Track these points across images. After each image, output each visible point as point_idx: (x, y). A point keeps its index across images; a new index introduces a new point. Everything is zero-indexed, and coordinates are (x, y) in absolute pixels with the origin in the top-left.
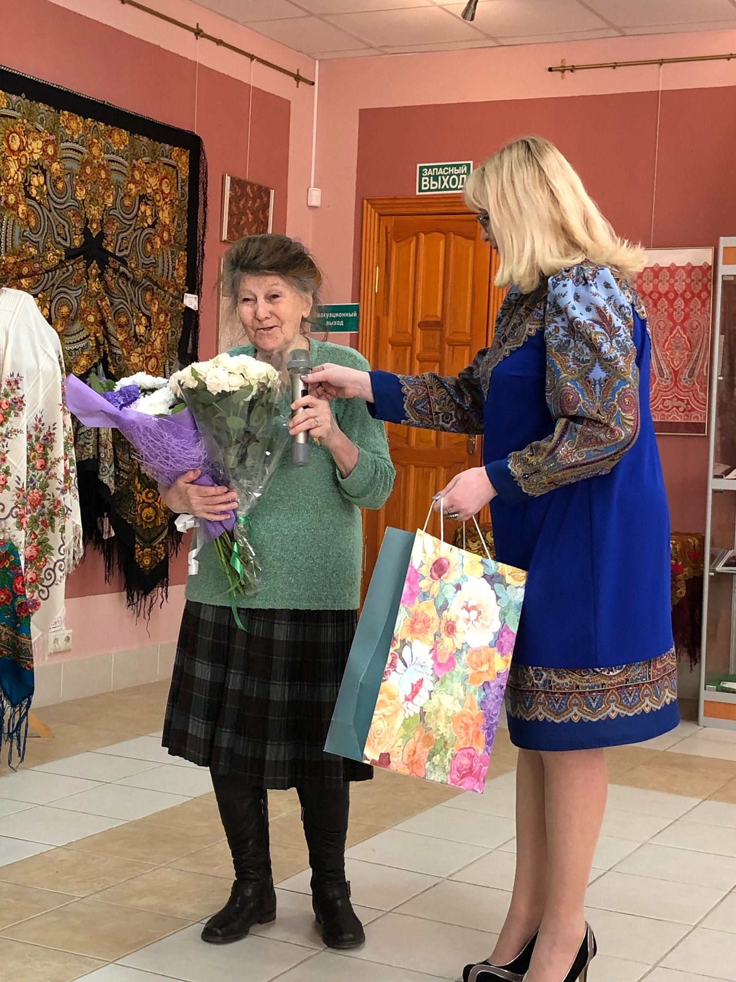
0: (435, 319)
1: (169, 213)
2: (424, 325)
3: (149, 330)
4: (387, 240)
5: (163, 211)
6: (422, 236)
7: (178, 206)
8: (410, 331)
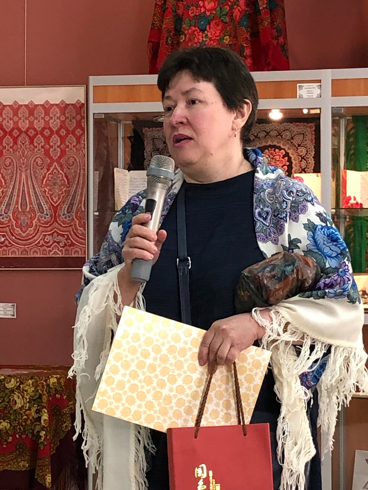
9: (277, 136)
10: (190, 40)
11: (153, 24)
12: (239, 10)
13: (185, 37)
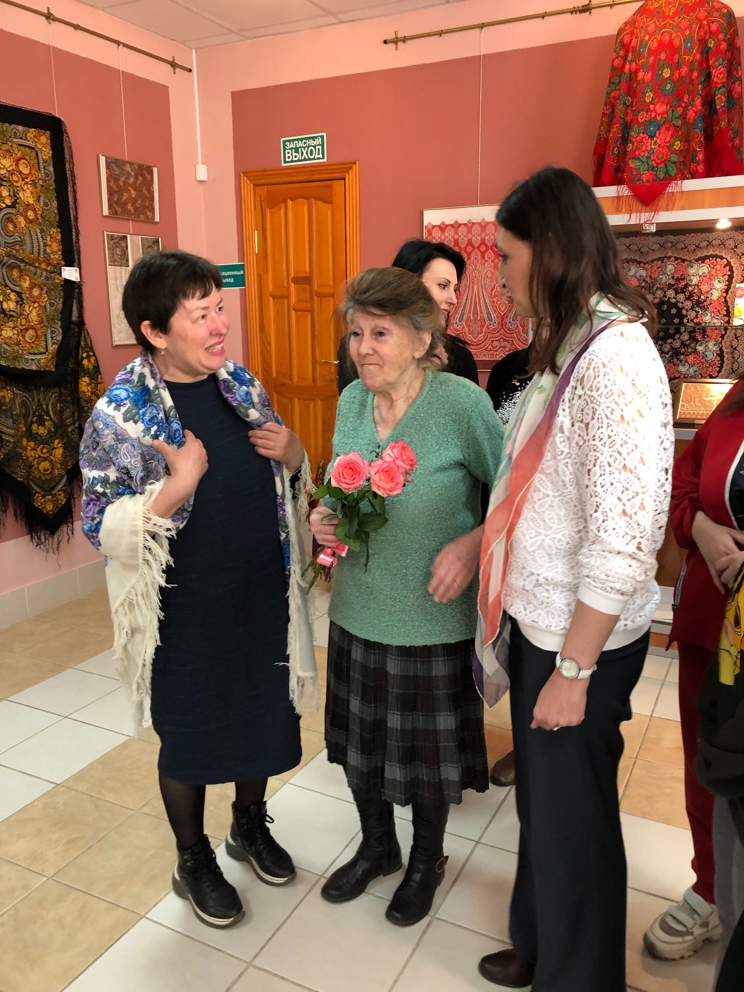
0: (304, 275)
1: (32, 193)
2: (296, 280)
3: (21, 305)
4: (261, 206)
5: (24, 190)
6: (290, 202)
7: (42, 186)
8: (286, 285)
9: (719, 245)
10: (637, 148)
11: (599, 135)
12: (694, 111)
13: (633, 145)
